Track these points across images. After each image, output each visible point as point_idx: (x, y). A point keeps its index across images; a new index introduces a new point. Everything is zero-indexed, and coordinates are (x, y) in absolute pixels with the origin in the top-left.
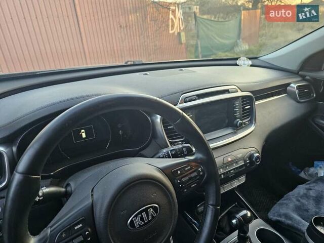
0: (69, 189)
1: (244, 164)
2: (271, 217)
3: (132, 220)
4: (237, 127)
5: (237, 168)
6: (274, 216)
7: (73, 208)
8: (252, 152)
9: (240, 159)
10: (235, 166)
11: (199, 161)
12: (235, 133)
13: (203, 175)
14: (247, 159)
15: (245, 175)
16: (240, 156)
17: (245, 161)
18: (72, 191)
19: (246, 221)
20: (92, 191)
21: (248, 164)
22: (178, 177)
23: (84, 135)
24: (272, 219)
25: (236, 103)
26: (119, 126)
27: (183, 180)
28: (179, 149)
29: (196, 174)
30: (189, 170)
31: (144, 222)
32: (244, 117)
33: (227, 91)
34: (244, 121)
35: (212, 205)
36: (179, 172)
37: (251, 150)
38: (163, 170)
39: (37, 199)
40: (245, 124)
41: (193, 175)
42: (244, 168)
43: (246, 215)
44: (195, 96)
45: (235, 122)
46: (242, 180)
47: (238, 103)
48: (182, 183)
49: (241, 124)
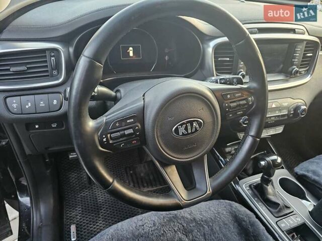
0: (118, 94)
1: (287, 114)
2: (298, 171)
3: (177, 127)
4: (291, 74)
5: (278, 116)
6: (301, 171)
7: (126, 106)
8: (300, 104)
9: (284, 108)
10: (278, 113)
11: (252, 91)
12: (286, 81)
13: (252, 105)
14: (292, 110)
15: (284, 126)
16: (285, 104)
17: (289, 111)
18: (121, 96)
19: (274, 166)
20: (144, 96)
21: (291, 115)
22: (227, 101)
23: (131, 54)
24: (299, 173)
25: (299, 47)
26: (167, 51)
27: (232, 105)
28: (229, 79)
29: (244, 102)
30: (239, 97)
31: (188, 132)
32: (301, 65)
33: (293, 31)
34: (300, 70)
35: (251, 136)
36: (229, 96)
37: (299, 102)
38: (213, 91)
39: (93, 94)
40: (300, 73)
41: (241, 102)
42: (286, 117)
43: (276, 160)
44: (256, 30)
45: (290, 69)
46: (279, 130)
47: (301, 47)
48: (230, 107)
49: (297, 72)
